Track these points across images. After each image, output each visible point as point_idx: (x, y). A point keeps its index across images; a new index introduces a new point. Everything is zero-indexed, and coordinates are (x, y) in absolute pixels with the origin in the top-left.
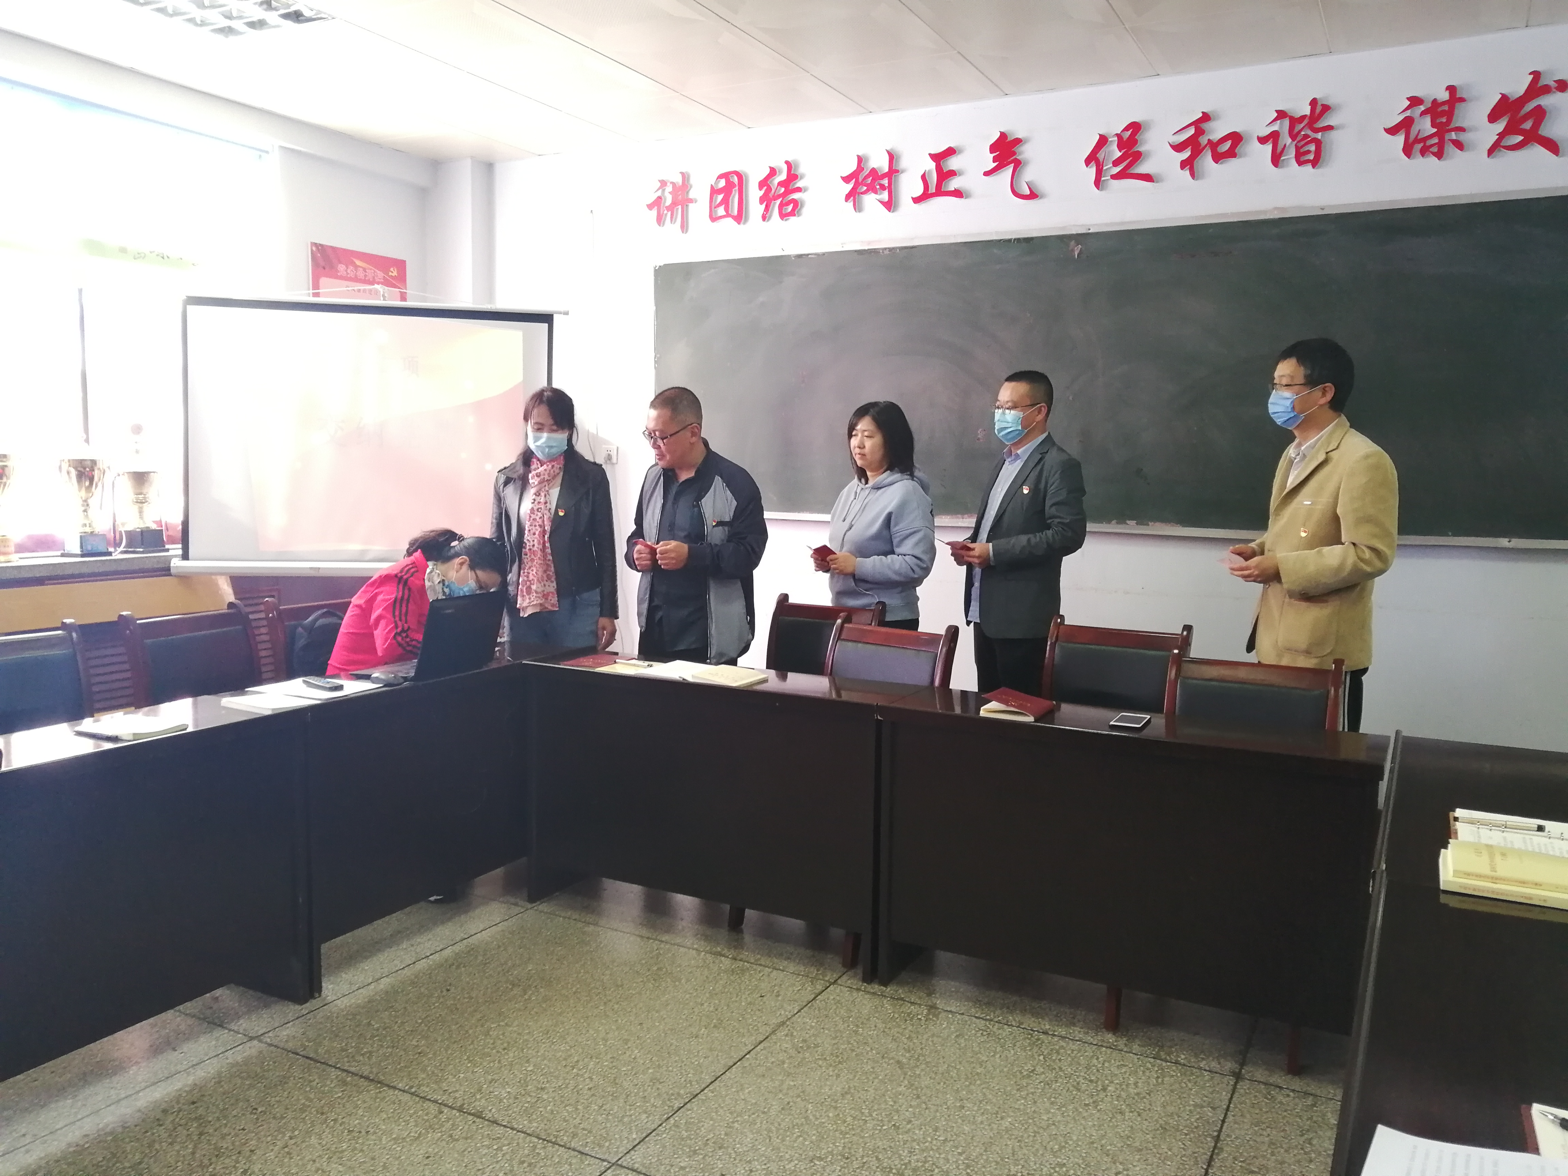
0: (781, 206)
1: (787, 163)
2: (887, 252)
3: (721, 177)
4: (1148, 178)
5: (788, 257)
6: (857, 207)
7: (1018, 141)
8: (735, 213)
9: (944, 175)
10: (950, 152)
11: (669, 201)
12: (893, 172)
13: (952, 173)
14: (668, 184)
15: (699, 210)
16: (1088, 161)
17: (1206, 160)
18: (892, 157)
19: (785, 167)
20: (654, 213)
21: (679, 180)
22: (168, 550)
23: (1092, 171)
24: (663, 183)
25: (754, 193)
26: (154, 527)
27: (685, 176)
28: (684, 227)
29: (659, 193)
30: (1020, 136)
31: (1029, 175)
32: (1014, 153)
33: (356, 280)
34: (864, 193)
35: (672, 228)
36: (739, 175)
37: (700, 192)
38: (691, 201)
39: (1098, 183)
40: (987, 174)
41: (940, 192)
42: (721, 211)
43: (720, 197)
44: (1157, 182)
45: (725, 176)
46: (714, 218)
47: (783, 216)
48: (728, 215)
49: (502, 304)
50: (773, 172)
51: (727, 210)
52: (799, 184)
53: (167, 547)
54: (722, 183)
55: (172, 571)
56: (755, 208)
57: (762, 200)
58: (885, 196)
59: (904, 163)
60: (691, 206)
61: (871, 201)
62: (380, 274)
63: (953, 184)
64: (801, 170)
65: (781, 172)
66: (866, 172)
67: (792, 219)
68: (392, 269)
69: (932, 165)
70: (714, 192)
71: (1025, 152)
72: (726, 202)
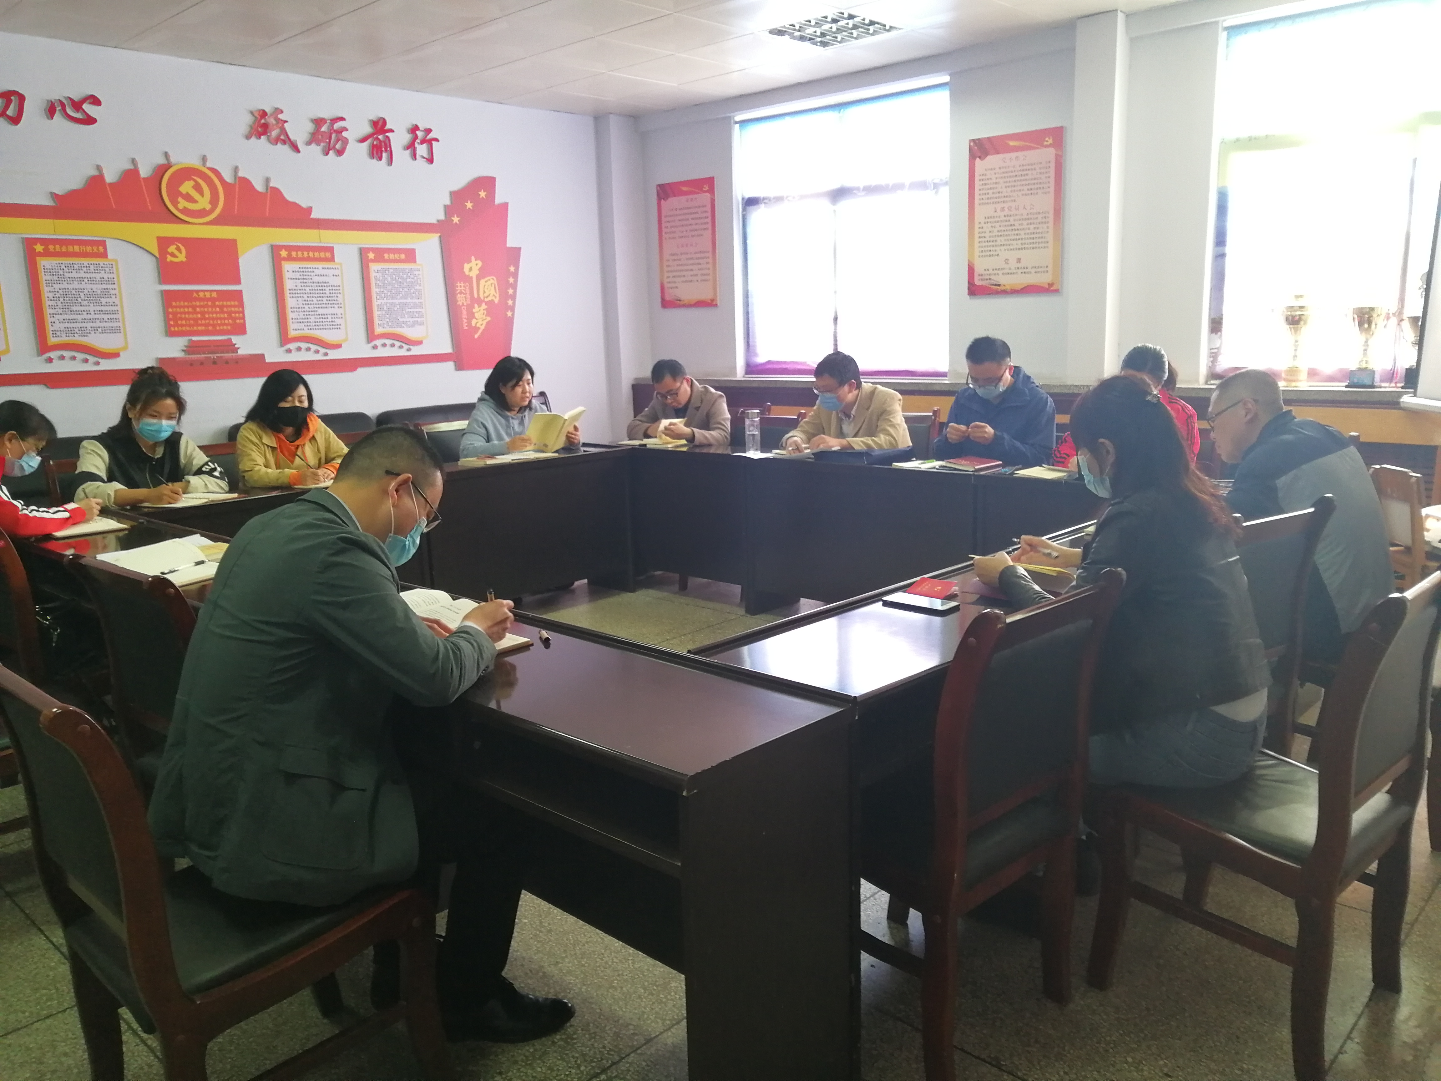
55: (1402, 405)
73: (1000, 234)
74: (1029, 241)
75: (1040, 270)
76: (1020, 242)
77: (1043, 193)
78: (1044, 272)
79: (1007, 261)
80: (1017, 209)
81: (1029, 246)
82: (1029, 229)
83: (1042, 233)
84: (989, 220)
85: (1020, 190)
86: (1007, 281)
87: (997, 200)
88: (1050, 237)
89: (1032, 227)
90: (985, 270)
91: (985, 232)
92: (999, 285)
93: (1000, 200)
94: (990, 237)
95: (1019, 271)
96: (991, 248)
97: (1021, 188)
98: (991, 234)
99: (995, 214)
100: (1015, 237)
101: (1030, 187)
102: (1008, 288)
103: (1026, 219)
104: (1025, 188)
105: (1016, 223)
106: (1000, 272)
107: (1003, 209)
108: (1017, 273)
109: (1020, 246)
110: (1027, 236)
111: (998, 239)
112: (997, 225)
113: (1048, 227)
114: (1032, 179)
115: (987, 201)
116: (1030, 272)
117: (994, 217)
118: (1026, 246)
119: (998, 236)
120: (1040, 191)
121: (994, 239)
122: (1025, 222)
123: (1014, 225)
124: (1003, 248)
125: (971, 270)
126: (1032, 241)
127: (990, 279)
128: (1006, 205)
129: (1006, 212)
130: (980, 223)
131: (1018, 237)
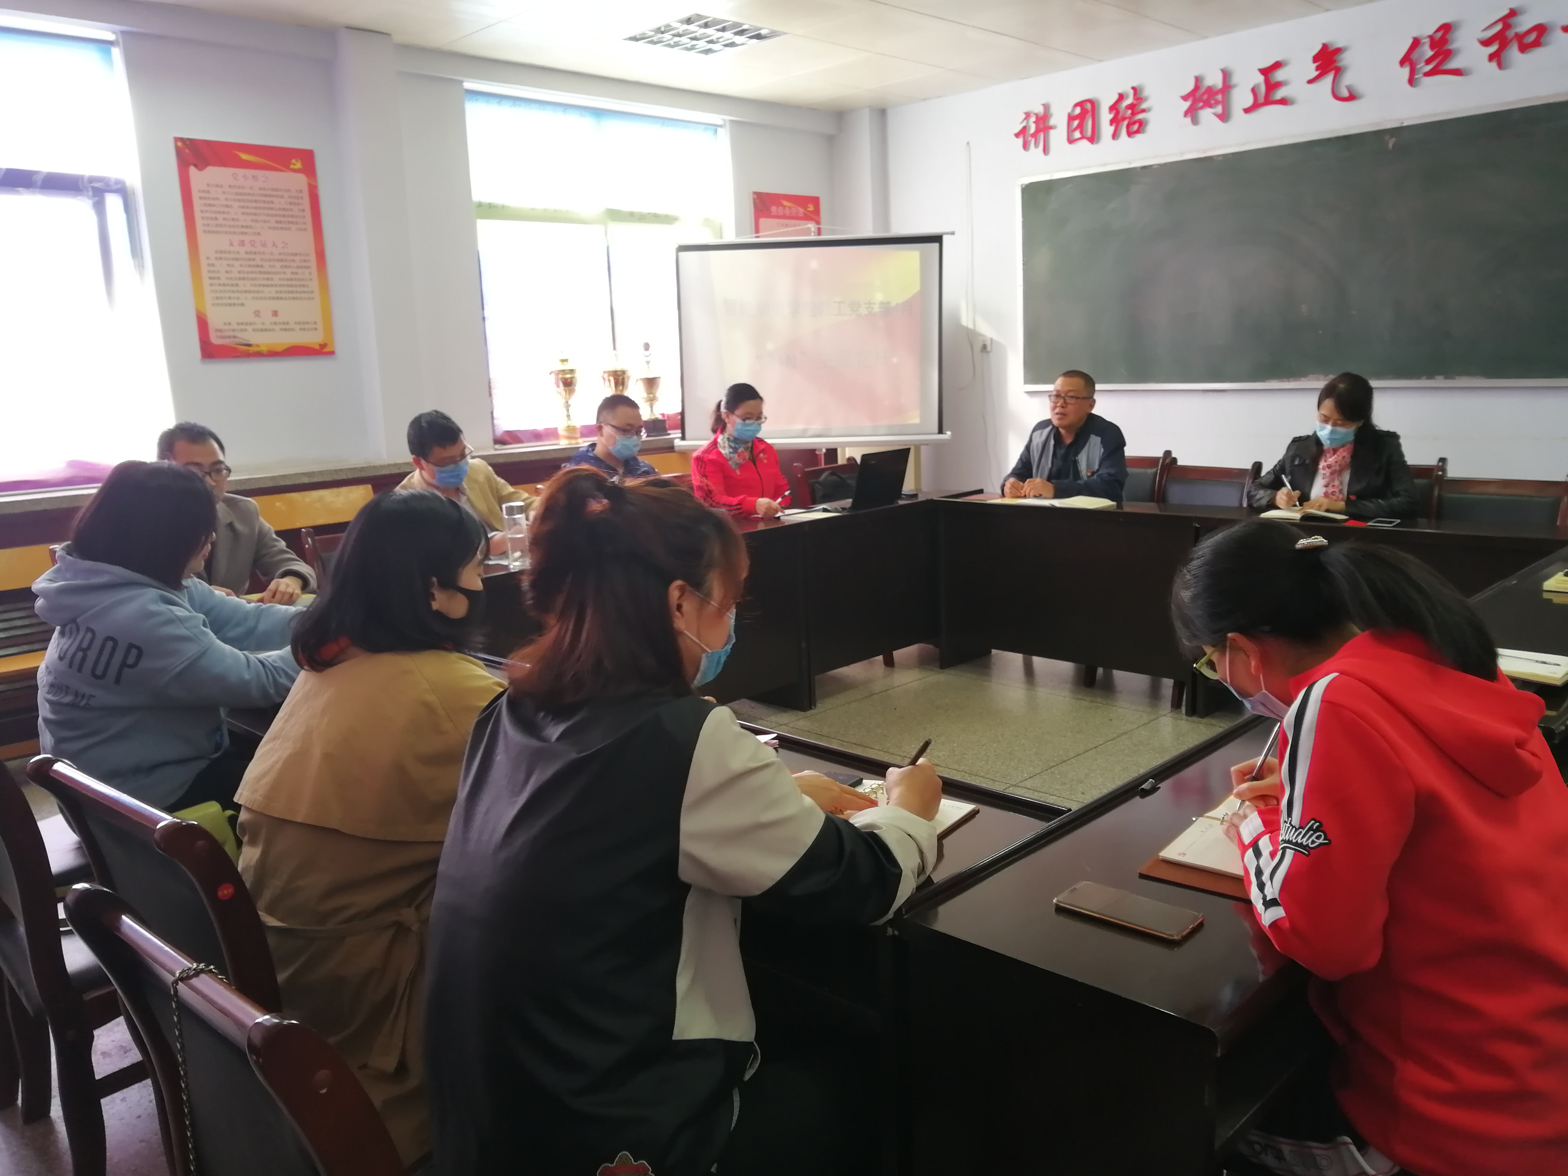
0: (1128, 126)
1: (1133, 88)
2: (1221, 158)
3: (1076, 105)
4: (1457, 72)
5: (1134, 169)
6: (1195, 121)
7: (1338, 51)
8: (1089, 133)
9: (1272, 86)
10: (1277, 65)
11: (1033, 129)
12: (1227, 87)
13: (1279, 85)
14: (1032, 115)
15: (1058, 135)
16: (1402, 63)
17: (1513, 51)
18: (1226, 74)
19: (1131, 92)
20: (1020, 141)
21: (1040, 110)
22: (669, 434)
23: (1406, 70)
24: (1028, 115)
25: (1105, 116)
26: (660, 417)
27: (1046, 107)
28: (1046, 151)
29: (1024, 124)
30: (1339, 45)
31: (1348, 79)
32: (1335, 61)
33: (784, 217)
34: (1201, 108)
35: (1036, 152)
36: (1091, 102)
37: (1059, 120)
38: (1051, 128)
39: (1411, 81)
40: (1310, 82)
41: (1268, 101)
42: (1077, 135)
43: (1076, 123)
44: (1467, 75)
45: (1080, 104)
46: (1071, 141)
47: (1130, 134)
48: (1083, 137)
49: (899, 229)
50: (1121, 97)
51: (1081, 133)
52: (1144, 106)
53: (669, 432)
54: (1078, 110)
55: (676, 449)
56: (1106, 129)
57: (1112, 122)
58: (1219, 109)
59: (1235, 79)
60: (1052, 133)
61: (1207, 115)
62: (801, 211)
63: (1279, 94)
64: (1146, 93)
65: (1128, 97)
66: (1202, 90)
67: (1138, 137)
68: (809, 205)
69: (1261, 78)
70: (1071, 118)
71: (1345, 59)
72: (1081, 127)
73: (242, 276)
74: (286, 289)
75: (306, 326)
76: (273, 289)
77: (298, 229)
78: (312, 329)
79: (257, 313)
80: (264, 245)
81: (287, 295)
82: (284, 273)
83: (303, 280)
84: (223, 255)
85: (265, 221)
86: (262, 340)
87: (232, 230)
88: (314, 285)
89: (288, 271)
90: (225, 324)
91: (218, 272)
92: (249, 345)
93: (236, 230)
94: (227, 278)
95: (278, 327)
96: (232, 295)
97: (266, 218)
98: (229, 275)
99: (232, 249)
100: (266, 282)
101: (279, 219)
102: (264, 349)
103: (278, 260)
104: (273, 219)
105: (266, 264)
106: (250, 328)
107: (242, 243)
108: (273, 330)
109: (275, 295)
110: (281, 283)
111: (241, 283)
112: (237, 263)
113: (310, 273)
114: (280, 209)
115: (215, 229)
116: (293, 330)
117: (230, 252)
118: (283, 295)
119: (240, 279)
120: (293, 227)
121: (234, 282)
122: (278, 264)
123: (262, 266)
124: (249, 295)
125: (203, 324)
126: (290, 289)
127: (235, 337)
128: (247, 239)
129: (248, 248)
130: (208, 258)
131: (269, 282)
